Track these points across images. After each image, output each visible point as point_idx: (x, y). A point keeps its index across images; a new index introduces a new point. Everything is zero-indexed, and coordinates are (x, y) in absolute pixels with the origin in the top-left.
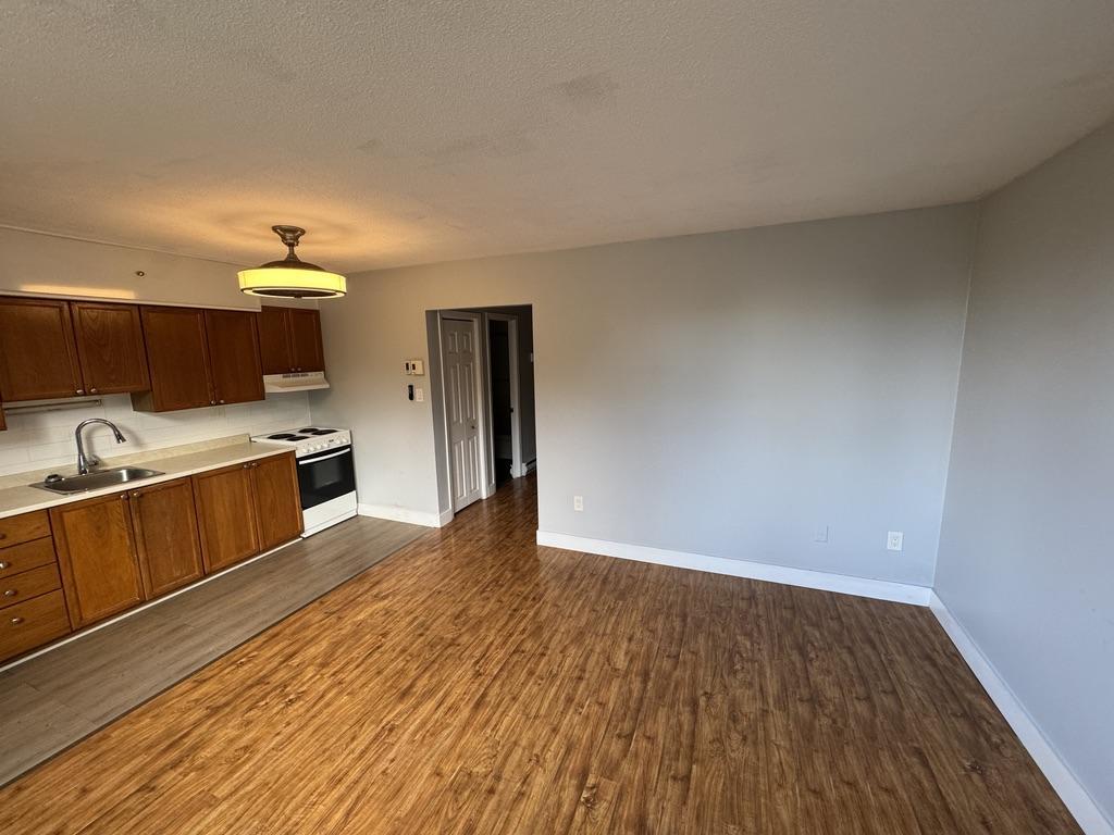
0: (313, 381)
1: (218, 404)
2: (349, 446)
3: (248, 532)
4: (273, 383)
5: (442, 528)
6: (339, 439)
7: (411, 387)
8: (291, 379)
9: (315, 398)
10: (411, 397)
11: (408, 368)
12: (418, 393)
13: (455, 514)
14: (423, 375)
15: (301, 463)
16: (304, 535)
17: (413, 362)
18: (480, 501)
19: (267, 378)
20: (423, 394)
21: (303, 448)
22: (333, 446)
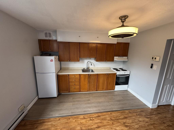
0: (125, 58)
1: (105, 61)
2: (129, 75)
3: (105, 86)
4: (116, 58)
5: (151, 109)
6: (127, 73)
7: (152, 65)
8: (120, 58)
9: (124, 62)
10: (151, 67)
11: (153, 59)
12: (154, 67)
13: (158, 106)
14: (159, 61)
15: (117, 76)
16: (115, 90)
17: (155, 57)
18: (170, 105)
19: (115, 57)
20: (157, 68)
21: (118, 73)
22: (125, 74)
